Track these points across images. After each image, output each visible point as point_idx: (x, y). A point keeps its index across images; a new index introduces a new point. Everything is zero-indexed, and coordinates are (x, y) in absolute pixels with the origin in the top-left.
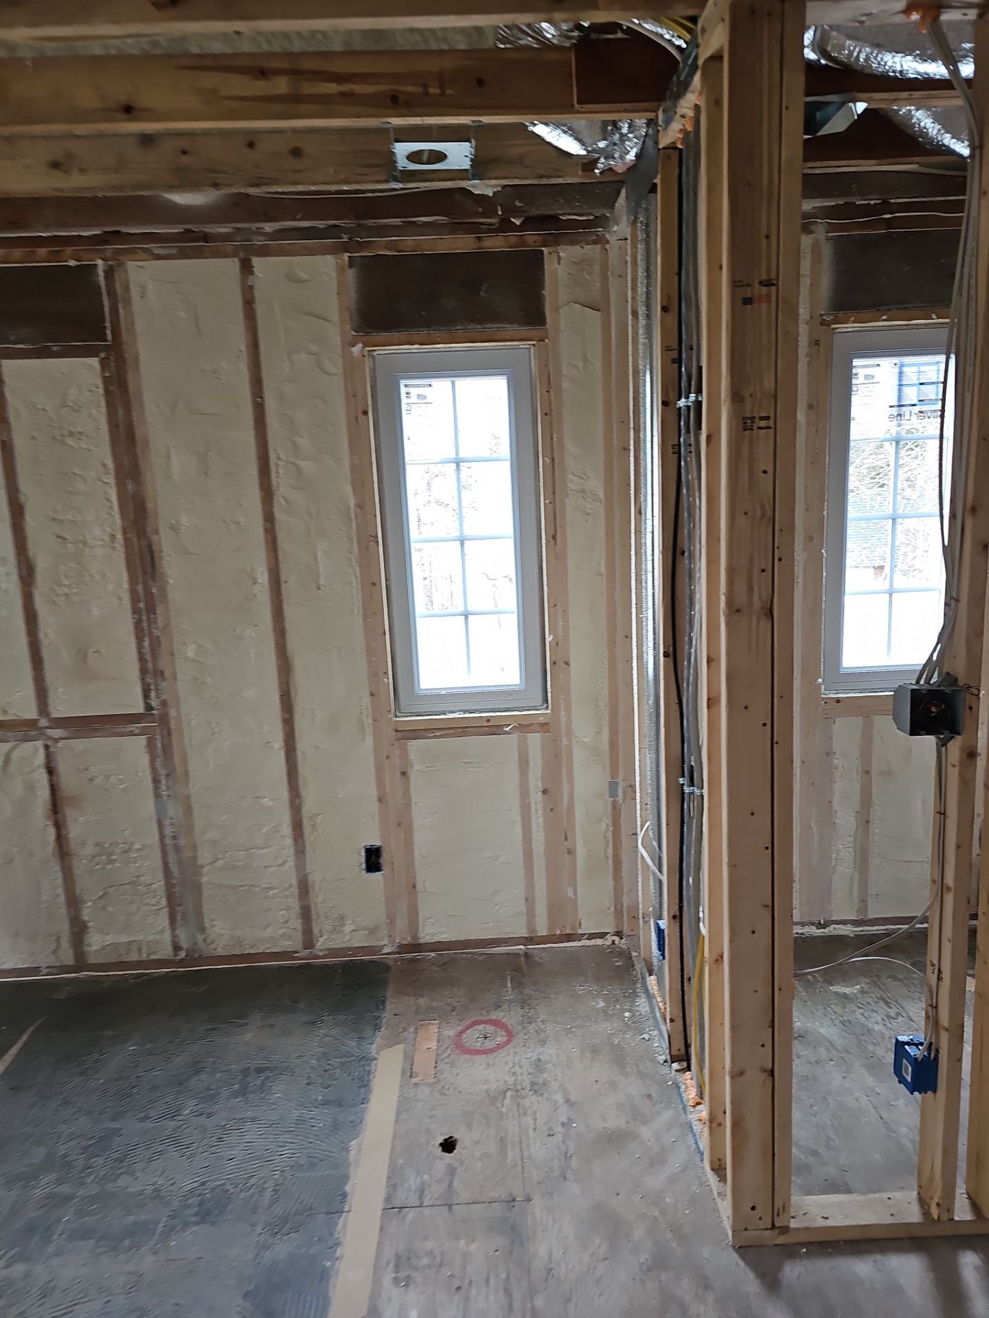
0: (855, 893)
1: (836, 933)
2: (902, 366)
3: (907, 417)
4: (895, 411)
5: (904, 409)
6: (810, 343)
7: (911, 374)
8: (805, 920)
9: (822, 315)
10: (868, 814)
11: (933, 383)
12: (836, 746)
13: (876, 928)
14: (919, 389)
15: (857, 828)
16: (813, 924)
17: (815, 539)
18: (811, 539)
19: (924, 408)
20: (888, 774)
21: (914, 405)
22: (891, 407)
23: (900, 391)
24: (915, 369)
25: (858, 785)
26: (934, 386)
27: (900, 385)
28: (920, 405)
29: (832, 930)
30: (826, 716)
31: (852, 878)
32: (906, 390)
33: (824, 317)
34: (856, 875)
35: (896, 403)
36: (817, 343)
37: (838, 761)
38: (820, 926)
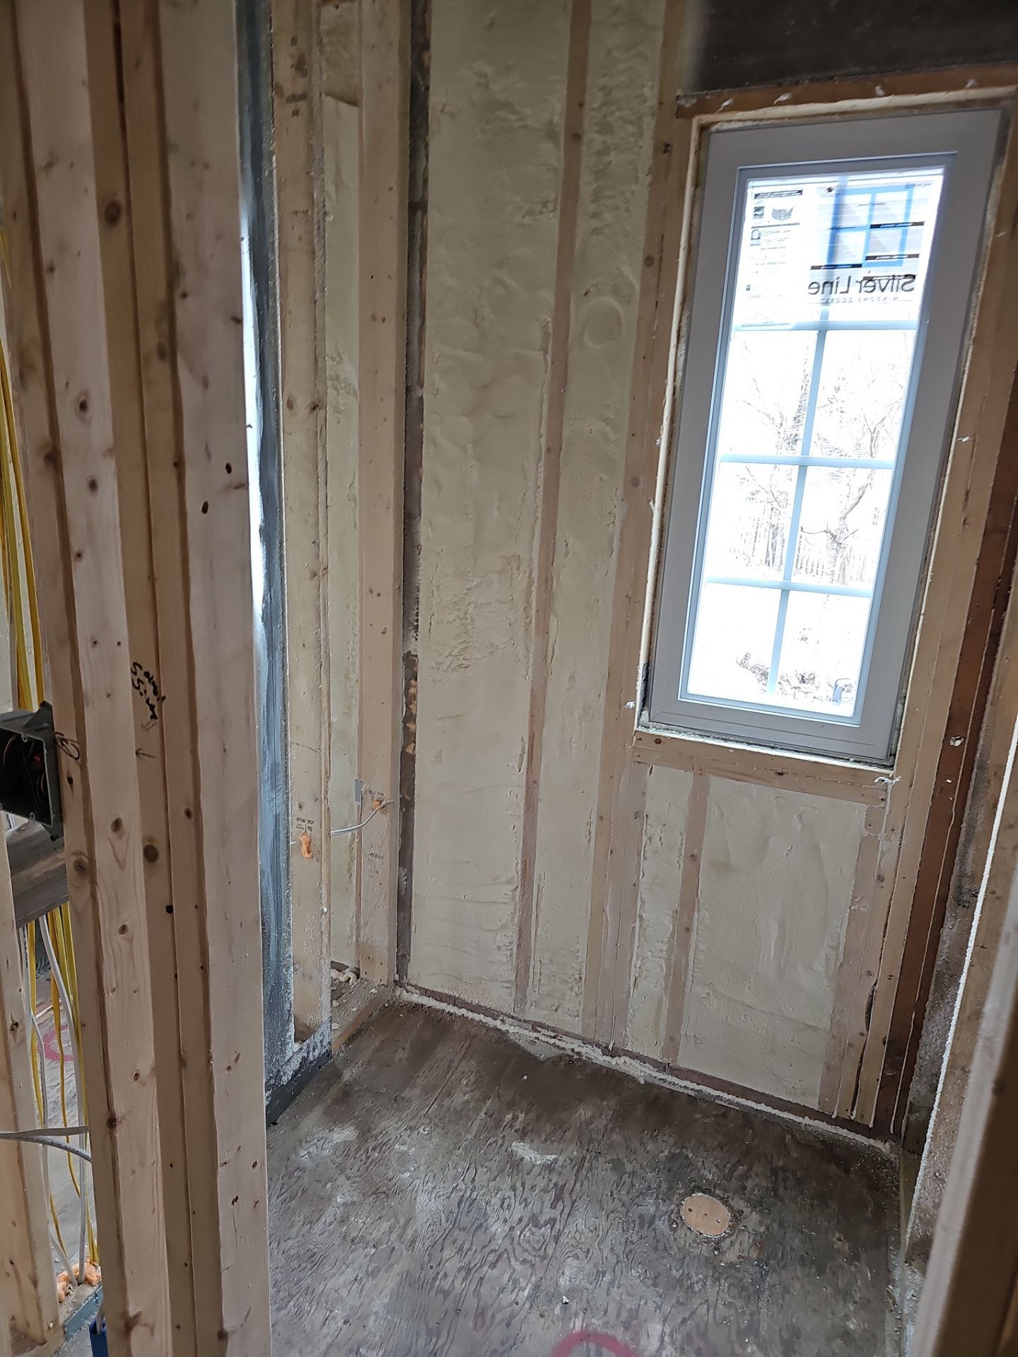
0: (663, 1025)
1: (623, 1069)
2: (841, 193)
3: (843, 287)
4: (820, 276)
5: (837, 272)
6: (656, 150)
7: (857, 210)
8: (589, 1036)
9: (678, 98)
10: (691, 918)
11: (896, 225)
12: (650, 807)
13: (684, 1083)
14: (868, 238)
15: (673, 932)
16: (598, 1046)
17: (641, 486)
18: (635, 482)
19: (875, 272)
20: (724, 868)
21: (859, 266)
22: (813, 268)
23: (834, 240)
24: (867, 198)
25: (678, 873)
26: (899, 231)
27: (836, 229)
28: (868, 265)
29: (620, 1063)
30: (639, 759)
31: (660, 1001)
32: (845, 237)
33: (682, 102)
34: (666, 1001)
35: (824, 262)
36: (667, 148)
37: (652, 829)
38: (606, 1051)
